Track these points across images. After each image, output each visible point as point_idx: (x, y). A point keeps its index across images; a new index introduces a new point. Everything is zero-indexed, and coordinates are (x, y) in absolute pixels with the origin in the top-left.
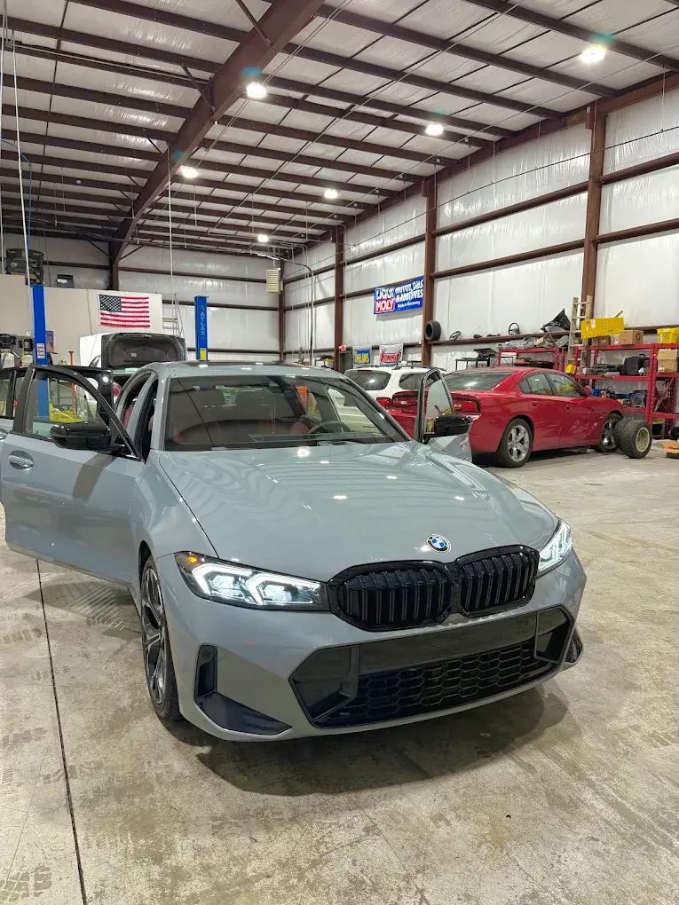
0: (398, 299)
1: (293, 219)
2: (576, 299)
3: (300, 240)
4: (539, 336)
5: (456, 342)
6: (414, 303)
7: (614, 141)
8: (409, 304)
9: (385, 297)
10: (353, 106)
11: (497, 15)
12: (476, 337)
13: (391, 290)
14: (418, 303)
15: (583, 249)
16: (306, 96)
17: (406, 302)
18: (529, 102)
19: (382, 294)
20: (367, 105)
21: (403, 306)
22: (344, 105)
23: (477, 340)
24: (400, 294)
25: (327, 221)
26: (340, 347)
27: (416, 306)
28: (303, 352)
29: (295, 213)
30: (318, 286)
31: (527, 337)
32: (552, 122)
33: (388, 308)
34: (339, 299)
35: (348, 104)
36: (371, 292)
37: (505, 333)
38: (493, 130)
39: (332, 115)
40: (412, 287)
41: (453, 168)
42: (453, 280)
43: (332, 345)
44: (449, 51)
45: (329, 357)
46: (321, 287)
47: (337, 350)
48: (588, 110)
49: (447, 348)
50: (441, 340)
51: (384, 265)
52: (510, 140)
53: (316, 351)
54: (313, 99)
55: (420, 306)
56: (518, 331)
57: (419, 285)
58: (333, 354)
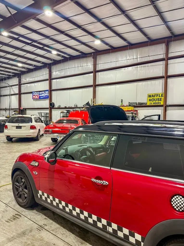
0: (40, 96)
1: (5, 70)
2: (92, 99)
3: (5, 76)
4: (83, 108)
5: (59, 108)
6: (46, 97)
7: (99, 63)
8: (44, 97)
9: (36, 94)
10: (32, 43)
11: (78, 29)
12: (65, 107)
13: (38, 93)
14: (47, 97)
15: (93, 87)
16: (19, 38)
17: (43, 96)
18: (79, 50)
19: (35, 94)
20: (37, 43)
21: (42, 97)
22: (30, 42)
23: (65, 108)
24: (41, 94)
25: (16, 72)
26: (21, 108)
27: (47, 98)
28: (7, 109)
29: (6, 69)
30: (12, 90)
31: (80, 108)
32: (83, 55)
33: (37, 98)
34: (20, 94)
35: (31, 42)
36: (32, 93)
37: (73, 106)
38: (69, 55)
39: (25, 44)
40: (45, 93)
41: (56, 62)
42: (57, 92)
43: (18, 108)
44: (63, 34)
45: (17, 111)
46: (13, 90)
47: (19, 109)
48: (93, 54)
49: (56, 109)
50: (55, 107)
51: (35, 85)
52: (72, 58)
53: (11, 109)
54: (21, 38)
55: (48, 98)
56: (77, 106)
57: (47, 92)
58: (18, 110)
